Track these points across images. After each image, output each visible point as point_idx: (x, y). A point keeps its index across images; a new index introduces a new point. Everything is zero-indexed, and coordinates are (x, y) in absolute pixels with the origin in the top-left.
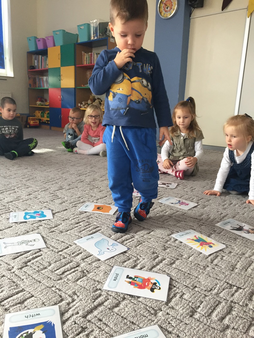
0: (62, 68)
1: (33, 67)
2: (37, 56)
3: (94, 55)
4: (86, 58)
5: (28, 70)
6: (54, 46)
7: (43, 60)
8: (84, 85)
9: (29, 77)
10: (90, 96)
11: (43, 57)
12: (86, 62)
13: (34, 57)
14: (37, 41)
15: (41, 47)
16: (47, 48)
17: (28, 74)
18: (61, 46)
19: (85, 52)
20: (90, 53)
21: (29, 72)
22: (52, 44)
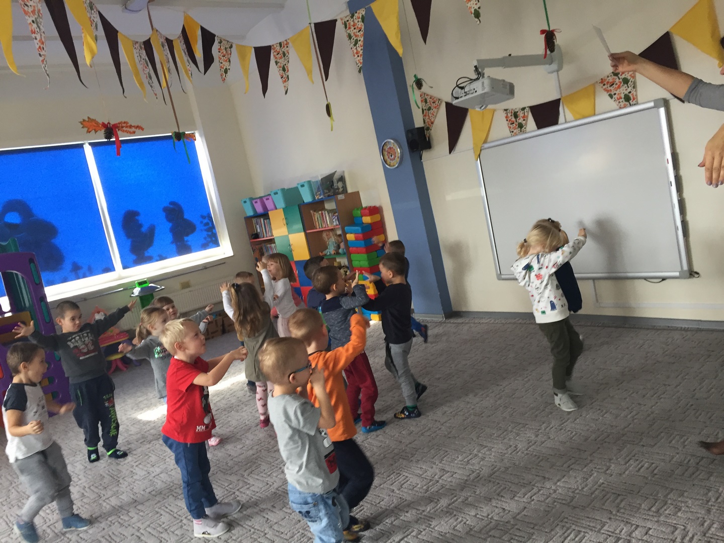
0: (290, 236)
1: (256, 236)
2: (258, 220)
3: (325, 214)
4: (318, 218)
5: (250, 239)
6: (276, 209)
7: (266, 224)
8: (322, 253)
9: (252, 249)
10: (335, 262)
11: (265, 221)
12: (318, 223)
13: (254, 220)
14: (254, 203)
15: (260, 210)
16: (268, 211)
17: (251, 246)
18: (284, 209)
19: (314, 211)
20: (320, 212)
21: (251, 243)
22: (273, 207)
